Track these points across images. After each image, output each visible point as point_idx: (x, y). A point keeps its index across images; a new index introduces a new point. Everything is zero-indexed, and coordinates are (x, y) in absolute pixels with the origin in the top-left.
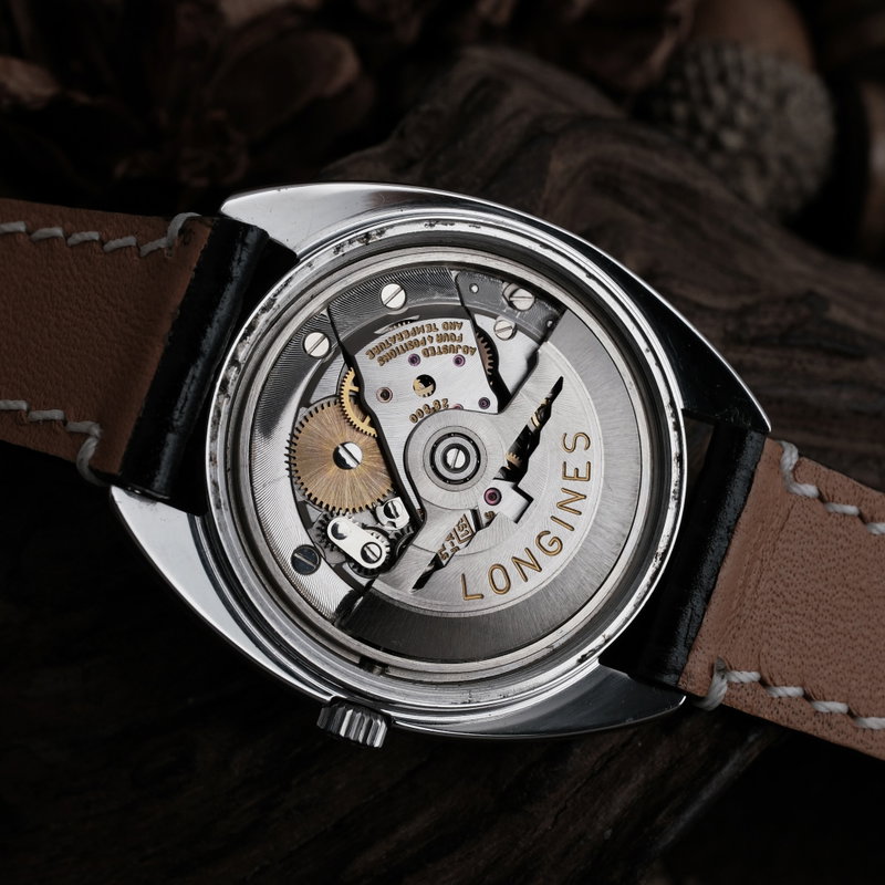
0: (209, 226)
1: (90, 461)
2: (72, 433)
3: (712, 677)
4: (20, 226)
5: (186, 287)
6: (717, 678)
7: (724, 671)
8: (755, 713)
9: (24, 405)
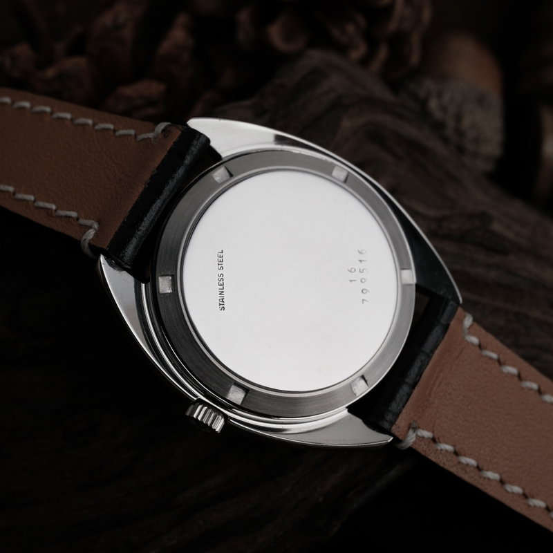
0: (180, 130)
1: (90, 240)
2: (81, 225)
3: (409, 429)
4: (68, 116)
5: (162, 159)
6: (411, 432)
7: (415, 429)
8: (427, 456)
9: (54, 207)
